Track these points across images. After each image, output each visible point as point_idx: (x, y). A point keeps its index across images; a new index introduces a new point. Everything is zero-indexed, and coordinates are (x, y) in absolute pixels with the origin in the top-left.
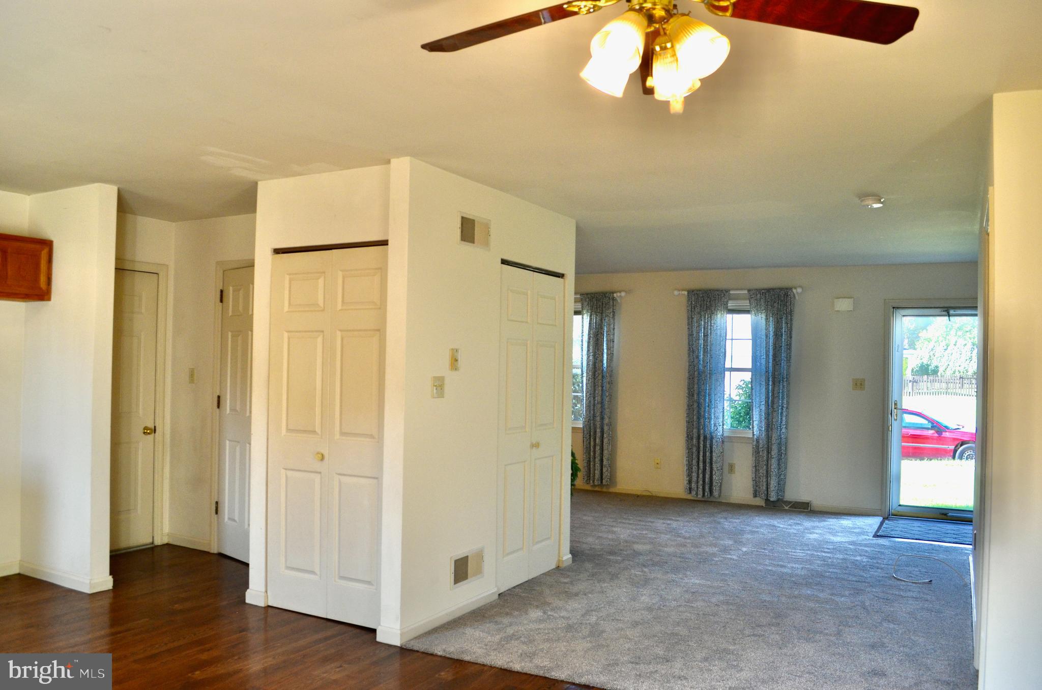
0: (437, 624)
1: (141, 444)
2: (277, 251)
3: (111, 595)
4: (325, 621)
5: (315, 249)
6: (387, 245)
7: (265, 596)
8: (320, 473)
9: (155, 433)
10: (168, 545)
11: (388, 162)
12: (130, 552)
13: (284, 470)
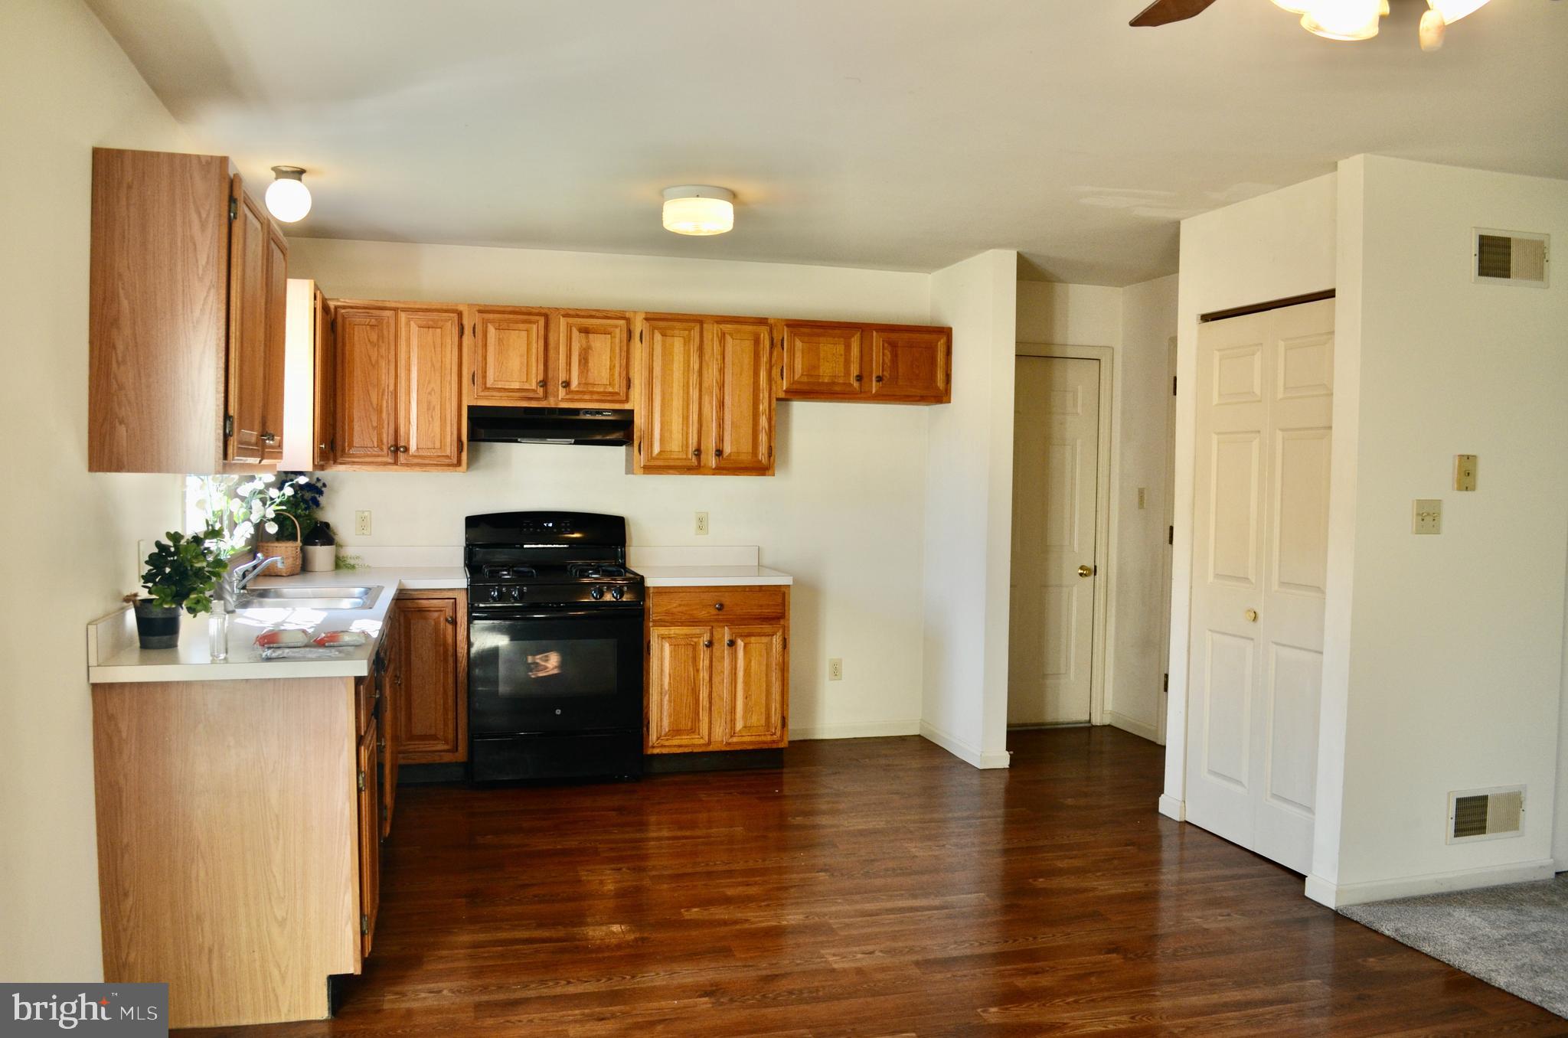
0: (1416, 892)
1: (1075, 589)
2: (1207, 318)
3: (1007, 774)
4: (1252, 856)
5: (1247, 310)
6: (1334, 296)
7: (1181, 807)
8: (1252, 639)
9: (1095, 575)
10: (1110, 727)
11: (1335, 167)
12: (1056, 730)
13: (1210, 633)
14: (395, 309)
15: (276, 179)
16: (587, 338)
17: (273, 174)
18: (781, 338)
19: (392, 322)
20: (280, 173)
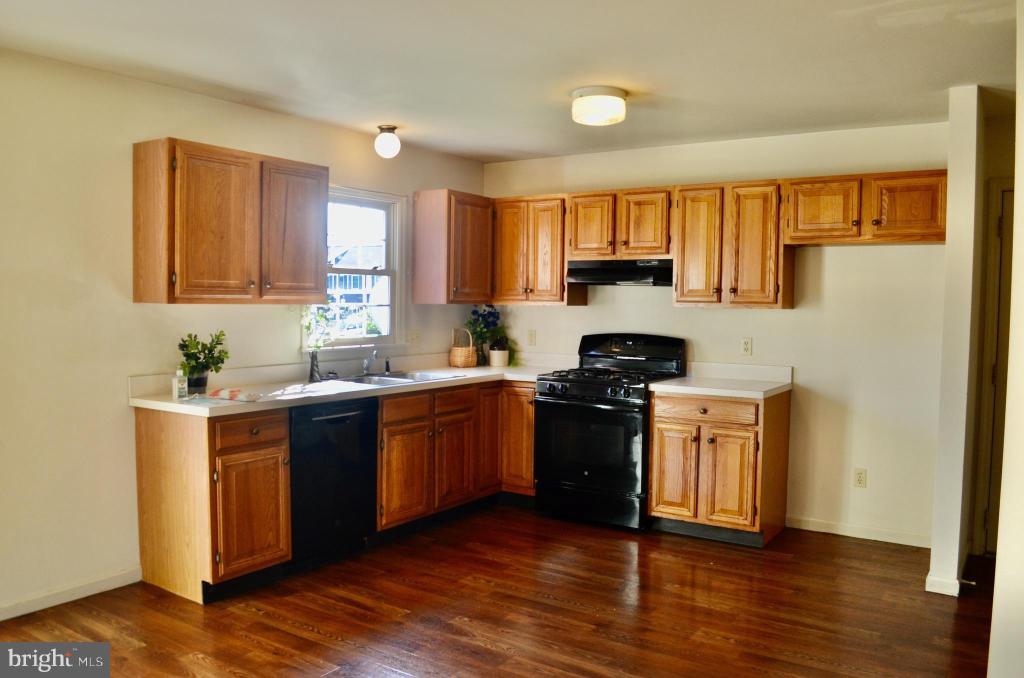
14: (527, 201)
15: (381, 132)
16: (640, 209)
17: (379, 130)
18: (787, 195)
19: (526, 208)
20: (383, 130)
